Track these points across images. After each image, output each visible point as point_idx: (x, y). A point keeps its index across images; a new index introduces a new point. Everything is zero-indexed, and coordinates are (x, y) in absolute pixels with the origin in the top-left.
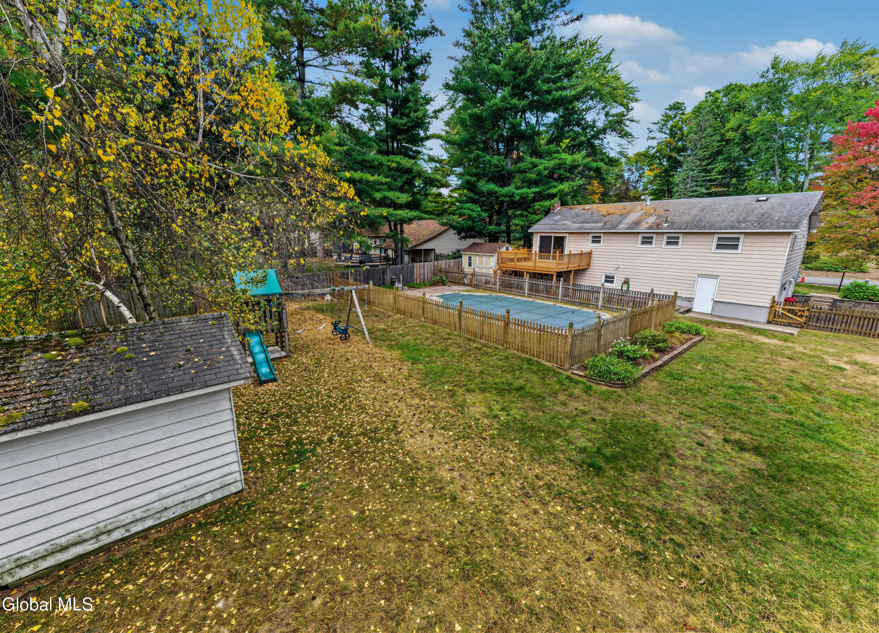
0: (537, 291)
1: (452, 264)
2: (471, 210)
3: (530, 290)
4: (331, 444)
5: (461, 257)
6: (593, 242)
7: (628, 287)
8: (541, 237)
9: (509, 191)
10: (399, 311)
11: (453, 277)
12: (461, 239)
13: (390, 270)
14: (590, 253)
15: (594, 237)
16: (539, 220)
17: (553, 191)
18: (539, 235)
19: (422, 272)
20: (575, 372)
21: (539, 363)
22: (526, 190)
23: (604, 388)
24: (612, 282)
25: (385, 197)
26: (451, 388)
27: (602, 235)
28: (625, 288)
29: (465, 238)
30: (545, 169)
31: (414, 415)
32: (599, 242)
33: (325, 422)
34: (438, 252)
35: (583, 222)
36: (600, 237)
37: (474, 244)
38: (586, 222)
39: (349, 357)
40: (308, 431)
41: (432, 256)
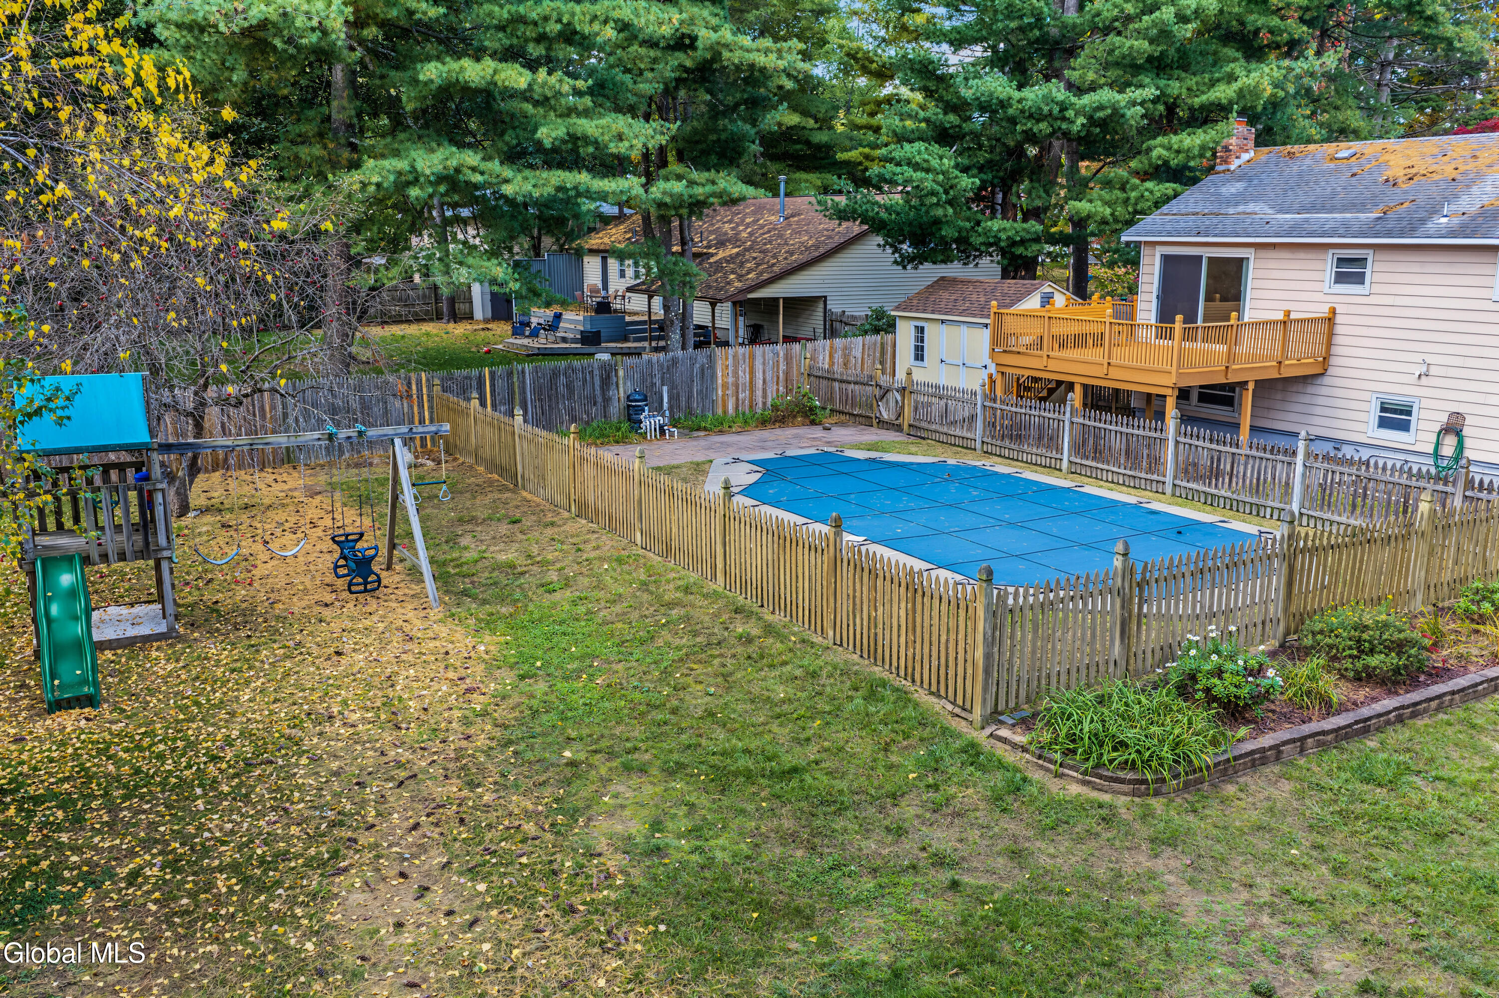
0: (1098, 454)
1: (857, 352)
2: (916, 167)
3: (1078, 448)
4: (130, 884)
5: (891, 327)
6: (1340, 278)
7: (1460, 447)
8: (1166, 259)
9: (1049, 99)
10: (583, 510)
11: (846, 398)
12: (904, 262)
13: (628, 370)
14: (1330, 320)
15: (1341, 261)
16: (1167, 199)
17: (1223, 93)
18: (1160, 251)
19: (743, 377)
20: (1004, 732)
21: (903, 697)
22: (1106, 95)
23: (1075, 789)
24: (1404, 426)
25: (574, 138)
26: (582, 756)
27: (1369, 254)
28: (1448, 449)
29: (917, 259)
30: (1182, 18)
31: (416, 826)
32: (1359, 279)
33: (152, 826)
34: (835, 307)
35: (1313, 208)
36: (1362, 261)
37: (943, 282)
38: (1323, 209)
39: (347, 648)
40: (95, 848)
41: (817, 319)
